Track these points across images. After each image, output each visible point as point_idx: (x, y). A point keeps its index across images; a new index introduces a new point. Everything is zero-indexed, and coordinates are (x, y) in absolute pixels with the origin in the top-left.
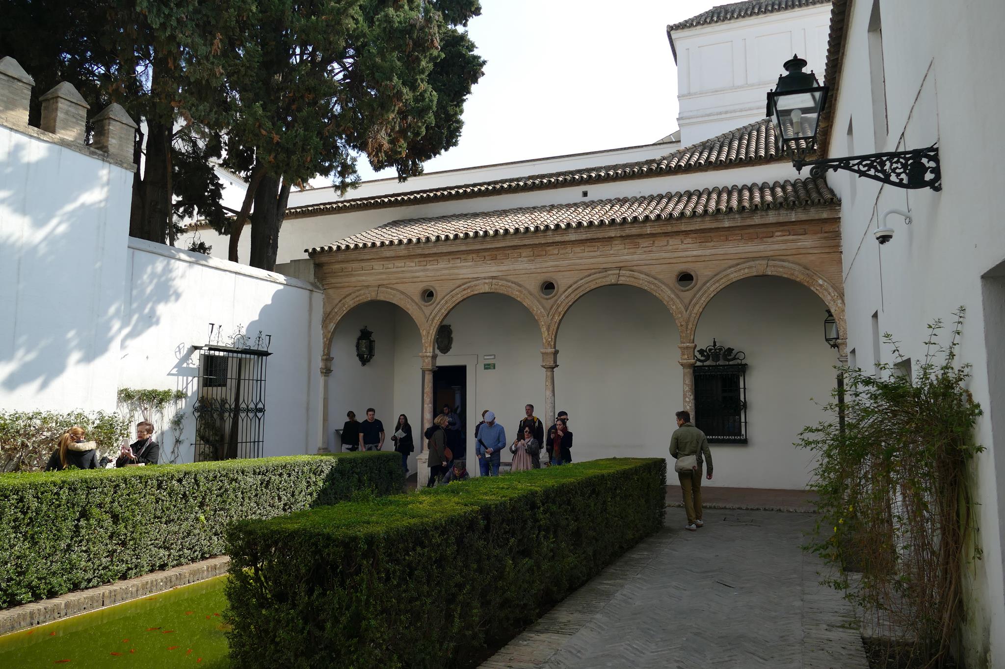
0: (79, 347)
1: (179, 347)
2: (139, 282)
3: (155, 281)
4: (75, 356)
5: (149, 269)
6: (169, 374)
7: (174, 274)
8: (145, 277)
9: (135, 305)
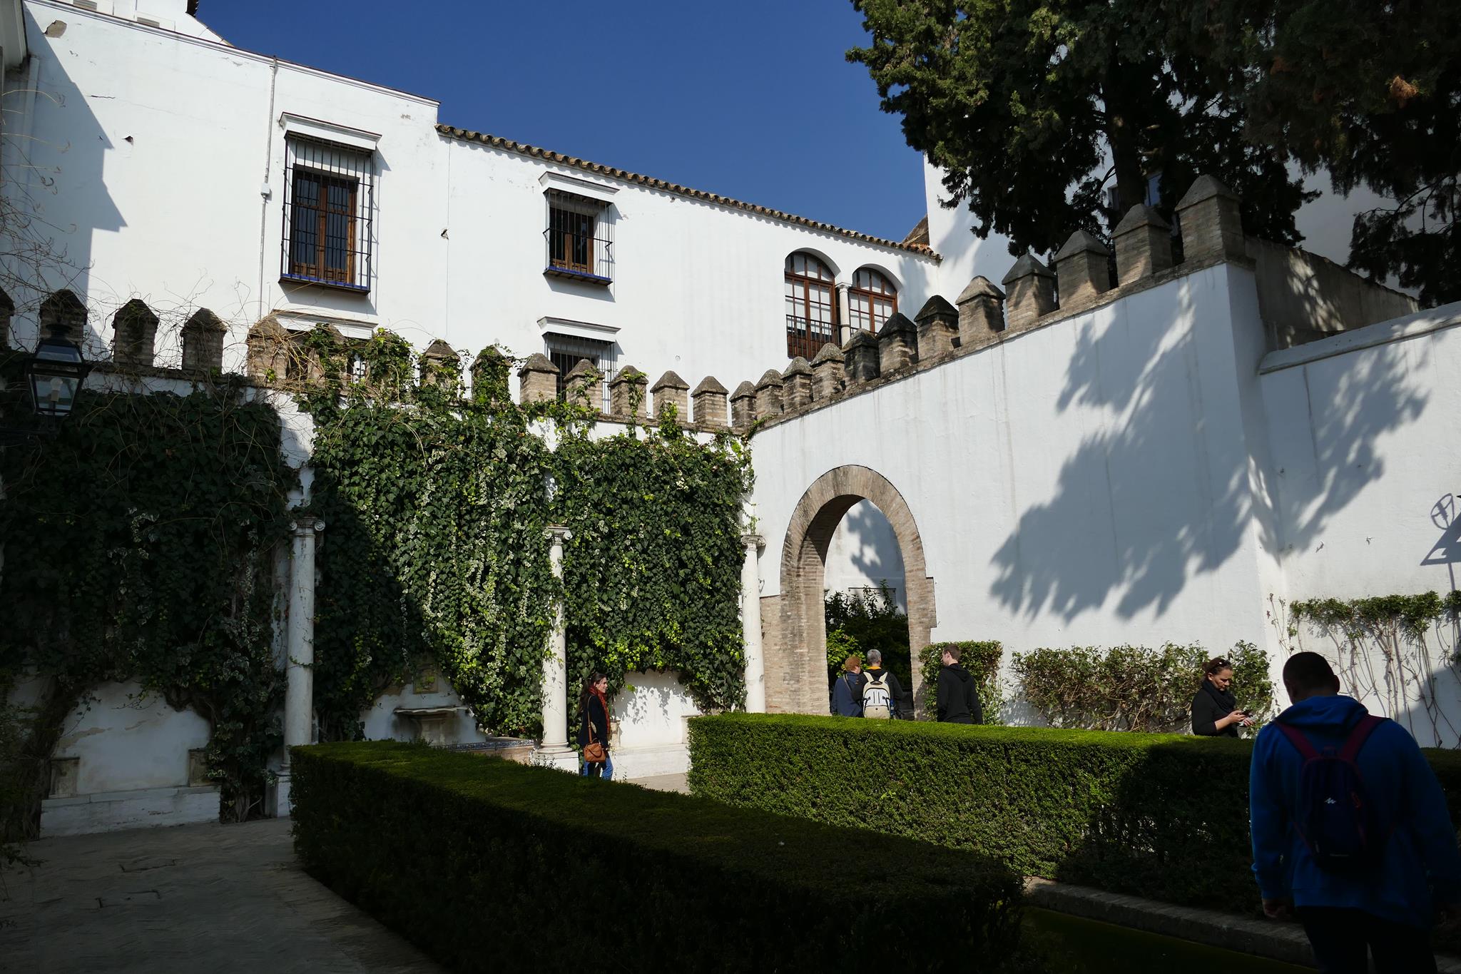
0: (1196, 548)
1: (1439, 505)
2: (1327, 413)
3: (1360, 397)
4: (1193, 564)
5: (1344, 383)
6: (1426, 562)
7: (1400, 369)
8: (1338, 399)
9: (1327, 454)
